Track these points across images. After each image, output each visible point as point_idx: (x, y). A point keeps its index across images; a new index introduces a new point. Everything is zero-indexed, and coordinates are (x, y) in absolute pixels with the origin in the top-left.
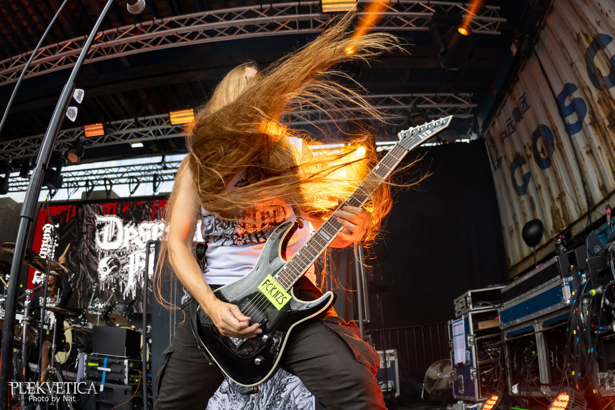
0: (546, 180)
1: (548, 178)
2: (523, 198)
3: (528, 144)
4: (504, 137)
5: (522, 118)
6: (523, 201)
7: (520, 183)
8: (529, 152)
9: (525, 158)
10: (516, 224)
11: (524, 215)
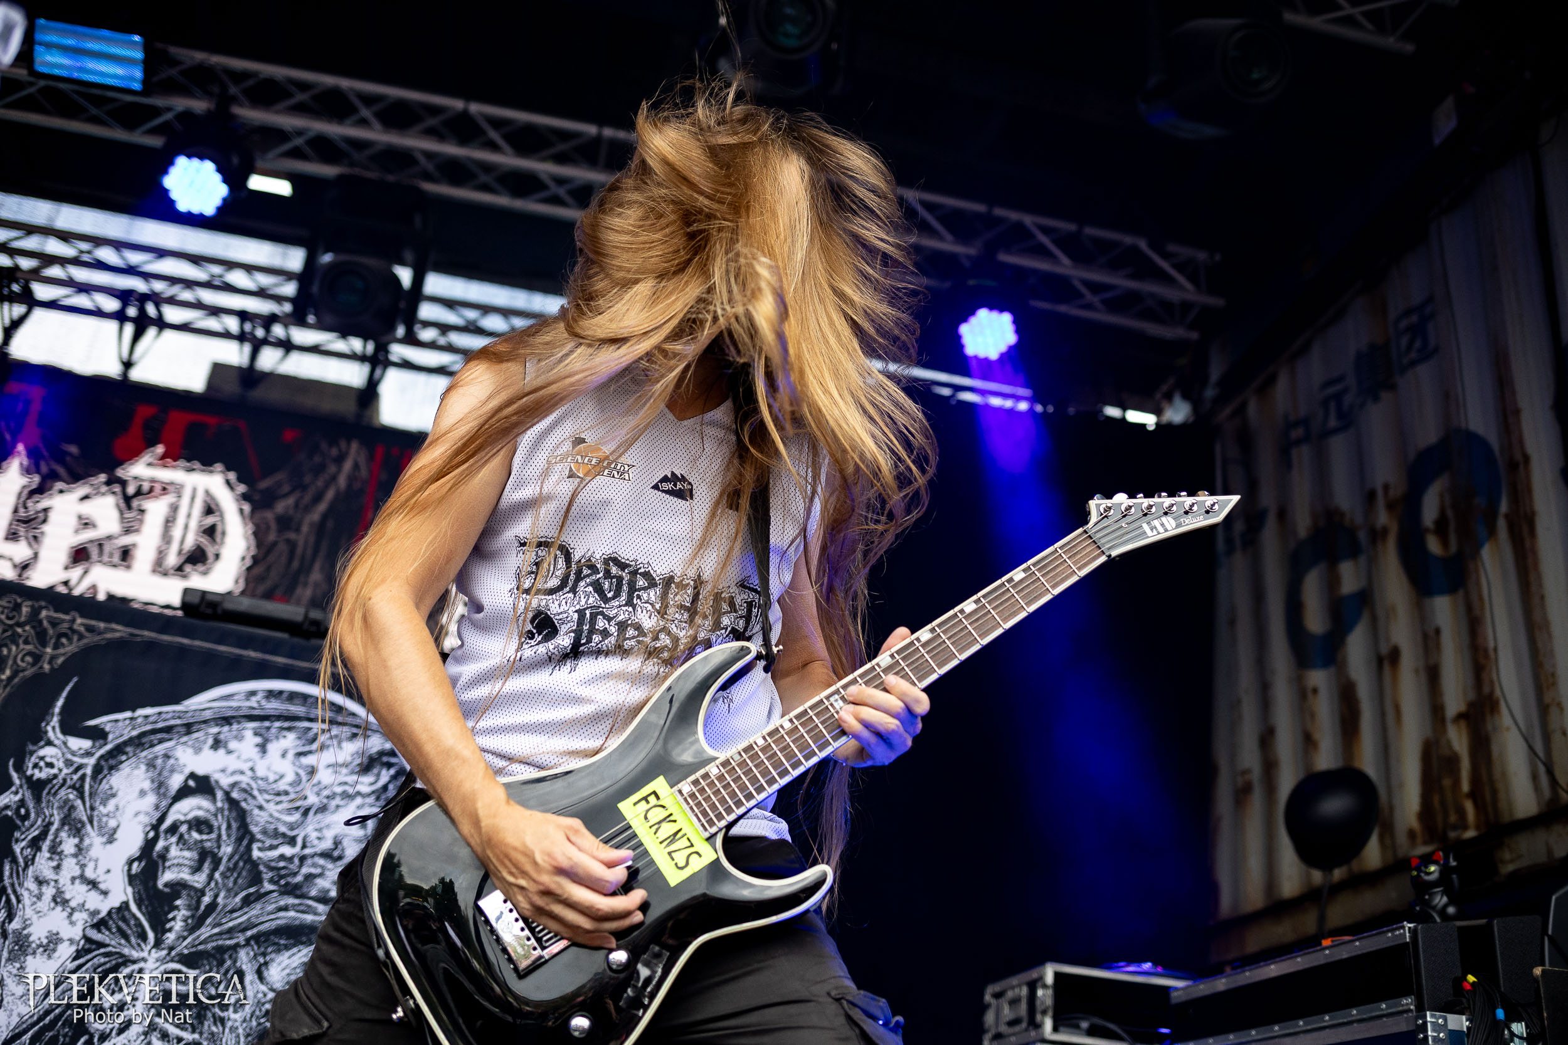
0: (1425, 637)
1: (1438, 631)
2: (1318, 678)
3: (1386, 487)
4: (1299, 442)
5: (1392, 387)
6: (1315, 691)
7: (1315, 621)
8: (1383, 518)
9: (1362, 536)
10: (1270, 766)
11: (1308, 741)
